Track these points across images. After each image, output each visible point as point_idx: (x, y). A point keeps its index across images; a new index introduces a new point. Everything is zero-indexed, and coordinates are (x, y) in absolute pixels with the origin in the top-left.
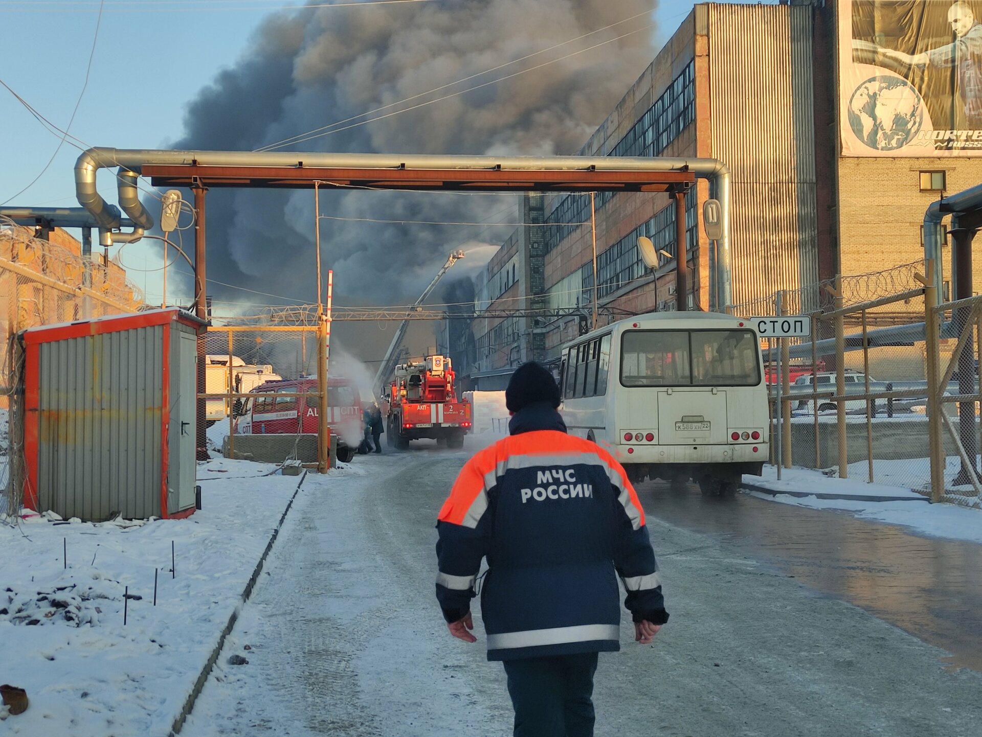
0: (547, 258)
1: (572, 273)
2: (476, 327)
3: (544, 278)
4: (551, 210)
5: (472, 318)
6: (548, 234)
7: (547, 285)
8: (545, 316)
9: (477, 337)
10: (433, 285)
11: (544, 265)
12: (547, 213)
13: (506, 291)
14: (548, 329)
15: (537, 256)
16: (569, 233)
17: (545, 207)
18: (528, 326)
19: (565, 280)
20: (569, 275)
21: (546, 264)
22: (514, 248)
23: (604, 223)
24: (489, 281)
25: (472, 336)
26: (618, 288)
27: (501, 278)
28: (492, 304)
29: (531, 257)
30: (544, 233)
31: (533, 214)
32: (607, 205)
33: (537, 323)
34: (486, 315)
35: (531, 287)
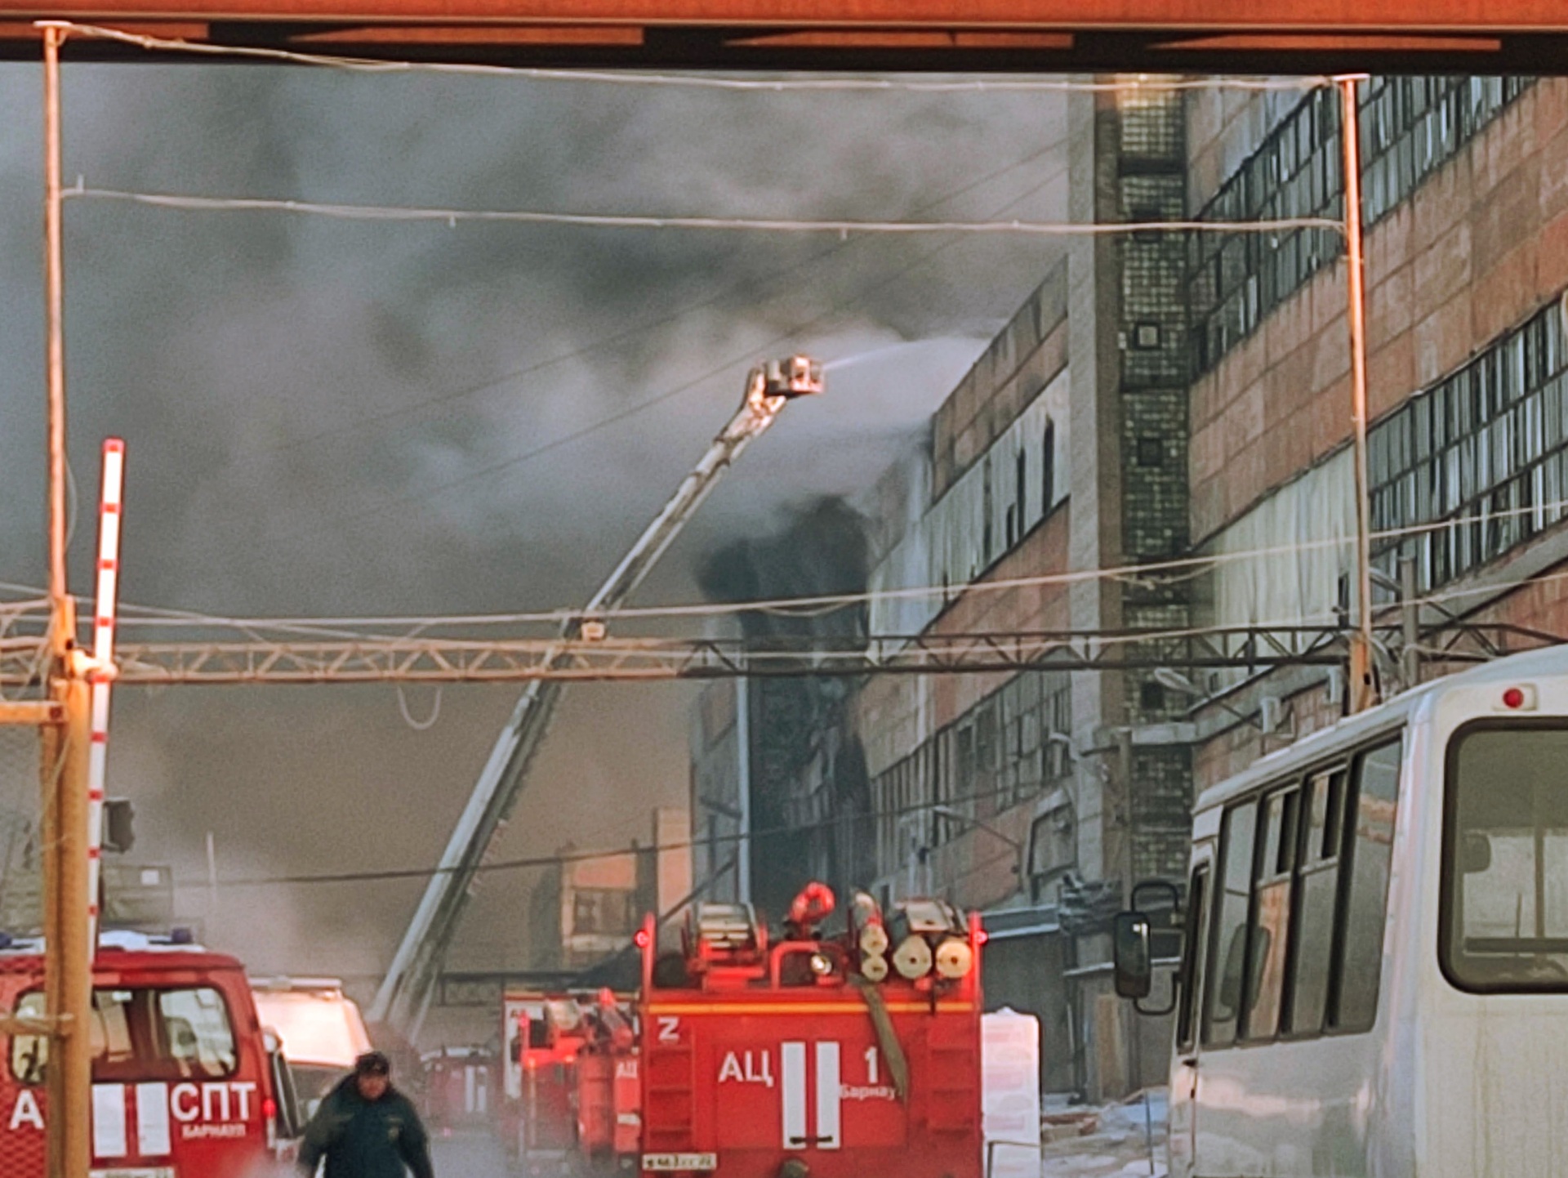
0: (1200, 393)
1: (1317, 464)
2: (874, 715)
3: (1185, 489)
4: (1220, 171)
5: (856, 675)
6: (1205, 283)
7: (1201, 523)
8: (1190, 664)
9: (876, 762)
10: (671, 521)
11: (1185, 425)
12: (1203, 182)
13: (1012, 549)
14: (1204, 727)
15: (1156, 383)
16: (1305, 277)
17: (1192, 155)
18: (1111, 714)
19: (1282, 496)
20: (1301, 474)
21: (1195, 424)
22: (1050, 349)
23: (1465, 233)
24: (935, 501)
25: (852, 758)
26: (1529, 535)
27: (987, 489)
28: (949, 606)
29: (1124, 388)
30: (1189, 277)
31: (1137, 189)
32: (1478, 147)
33: (1153, 696)
34: (921, 657)
35: (1127, 530)
